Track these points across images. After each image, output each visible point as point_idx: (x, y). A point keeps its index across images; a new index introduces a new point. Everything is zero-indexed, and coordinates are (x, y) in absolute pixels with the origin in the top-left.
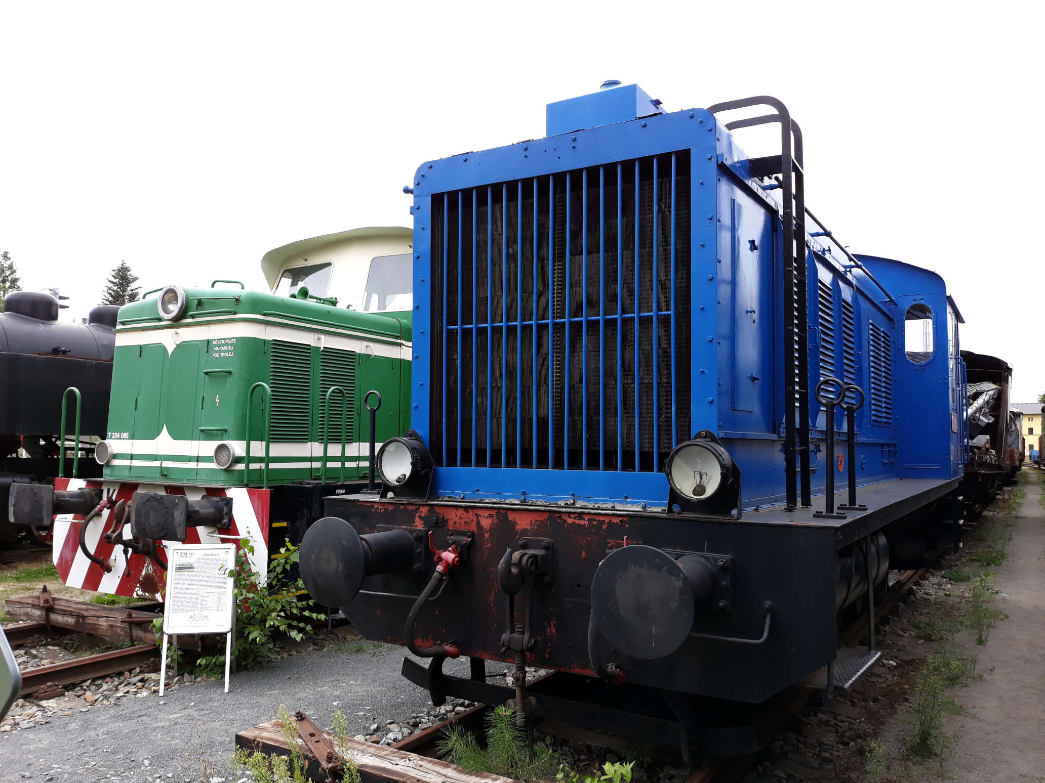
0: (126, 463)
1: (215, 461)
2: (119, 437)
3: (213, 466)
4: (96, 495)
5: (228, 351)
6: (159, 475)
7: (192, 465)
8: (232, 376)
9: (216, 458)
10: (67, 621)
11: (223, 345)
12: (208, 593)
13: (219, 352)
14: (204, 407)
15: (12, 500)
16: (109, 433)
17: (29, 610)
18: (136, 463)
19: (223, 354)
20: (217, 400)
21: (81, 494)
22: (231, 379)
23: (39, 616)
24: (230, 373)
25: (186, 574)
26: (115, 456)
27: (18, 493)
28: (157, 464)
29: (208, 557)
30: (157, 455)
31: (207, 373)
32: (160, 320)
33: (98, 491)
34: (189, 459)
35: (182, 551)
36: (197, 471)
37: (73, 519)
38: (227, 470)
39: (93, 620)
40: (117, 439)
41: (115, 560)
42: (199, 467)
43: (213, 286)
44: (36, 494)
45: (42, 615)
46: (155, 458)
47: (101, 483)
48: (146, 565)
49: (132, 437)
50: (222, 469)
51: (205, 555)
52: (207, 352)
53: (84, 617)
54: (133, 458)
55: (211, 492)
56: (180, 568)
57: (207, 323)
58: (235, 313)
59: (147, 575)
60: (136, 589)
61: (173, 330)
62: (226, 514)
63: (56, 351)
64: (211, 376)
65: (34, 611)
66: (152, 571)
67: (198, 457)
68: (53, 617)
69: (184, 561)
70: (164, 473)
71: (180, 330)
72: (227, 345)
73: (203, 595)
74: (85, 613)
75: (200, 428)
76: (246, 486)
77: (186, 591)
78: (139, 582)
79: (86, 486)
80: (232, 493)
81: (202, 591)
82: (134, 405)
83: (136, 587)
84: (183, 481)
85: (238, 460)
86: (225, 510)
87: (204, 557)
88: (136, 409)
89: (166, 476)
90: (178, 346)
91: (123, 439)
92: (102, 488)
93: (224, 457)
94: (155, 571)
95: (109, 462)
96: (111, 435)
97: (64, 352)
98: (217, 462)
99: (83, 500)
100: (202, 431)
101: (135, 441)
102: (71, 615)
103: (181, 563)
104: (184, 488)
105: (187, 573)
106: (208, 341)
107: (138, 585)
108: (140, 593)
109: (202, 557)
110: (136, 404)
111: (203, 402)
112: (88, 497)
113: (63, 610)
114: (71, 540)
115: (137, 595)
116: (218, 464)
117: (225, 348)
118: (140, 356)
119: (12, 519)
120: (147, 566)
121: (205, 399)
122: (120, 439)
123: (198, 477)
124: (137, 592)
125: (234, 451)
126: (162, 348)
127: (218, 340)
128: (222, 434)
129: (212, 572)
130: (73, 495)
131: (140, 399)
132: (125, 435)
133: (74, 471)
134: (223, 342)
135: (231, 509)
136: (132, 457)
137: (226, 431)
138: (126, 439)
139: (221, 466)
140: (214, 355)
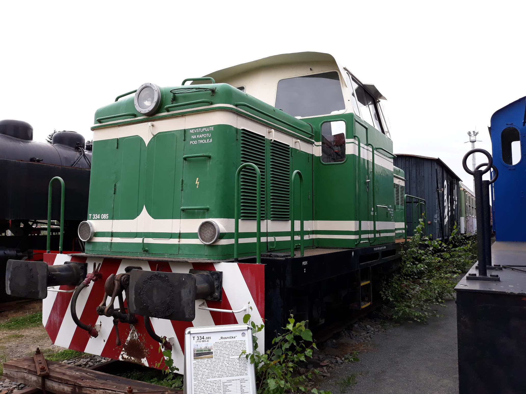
0: (107, 240)
1: (199, 237)
2: (99, 217)
3: (197, 241)
4: (82, 268)
5: (206, 139)
6: (141, 250)
7: (175, 241)
8: (211, 161)
9: (200, 235)
10: (63, 389)
11: (200, 133)
12: (230, 381)
13: (197, 139)
14: (184, 188)
15: (8, 275)
16: (90, 215)
17: (26, 375)
18: (116, 240)
19: (201, 141)
20: (197, 183)
21: (67, 267)
22: (210, 163)
23: (35, 381)
24: (210, 157)
25: (204, 361)
26: (96, 234)
27: (14, 269)
28: (139, 240)
29: (225, 340)
30: (137, 233)
31: (185, 159)
32: (135, 116)
33: (83, 265)
34: (171, 236)
35: (199, 335)
36: (179, 247)
37: (60, 289)
38: (212, 246)
39: (90, 391)
40: (98, 219)
41: (101, 325)
42: (180, 243)
43: (183, 83)
44: (31, 270)
45: (38, 380)
46: (136, 235)
47: (85, 258)
48: (131, 331)
49: (112, 218)
50: (205, 245)
51: (222, 338)
52: (184, 140)
53: (80, 387)
54: (114, 235)
55: (197, 267)
56: (199, 354)
57: (183, 115)
58: (212, 104)
59: (132, 341)
60: (122, 353)
61: (150, 124)
62: (218, 287)
63: (32, 160)
64: (190, 161)
65: (30, 376)
66: (137, 338)
67: (180, 233)
68: (49, 383)
69: (202, 345)
70: (146, 248)
71: (155, 123)
72: (204, 132)
73: (226, 384)
74: (82, 384)
75: (182, 208)
76: (236, 260)
77: (208, 380)
78: (124, 346)
79: (71, 260)
80: (222, 267)
81: (224, 379)
82: (114, 189)
83: (121, 351)
84: (165, 256)
85: (222, 236)
86: (216, 283)
87: (222, 340)
88: (115, 193)
89: (147, 251)
90: (155, 136)
91: (103, 219)
92: (87, 262)
93: (208, 233)
94: (140, 337)
95: (91, 239)
96: (92, 216)
97: (38, 161)
98: (201, 238)
99: (71, 273)
100: (183, 210)
101: (115, 221)
102: (67, 384)
103: (199, 348)
104: (169, 263)
105: (206, 360)
106: (185, 130)
107: (123, 349)
108: (125, 356)
109: (220, 341)
110: (115, 189)
111: (182, 184)
112: (74, 270)
113: (59, 379)
114: (59, 306)
115: (123, 358)
116: (203, 239)
117: (203, 135)
118: (117, 148)
119: (9, 292)
120: (132, 333)
121: (184, 182)
122: (100, 219)
123: (180, 252)
124: (122, 355)
125: (218, 228)
126: (138, 140)
127: (195, 129)
128: (204, 213)
129: (231, 357)
130: (61, 269)
131: (118, 185)
132: (105, 216)
133: (60, 248)
134: (199, 131)
135: (221, 283)
136: (112, 235)
137: (208, 210)
138: (106, 219)
139: (206, 242)
140: (191, 142)
